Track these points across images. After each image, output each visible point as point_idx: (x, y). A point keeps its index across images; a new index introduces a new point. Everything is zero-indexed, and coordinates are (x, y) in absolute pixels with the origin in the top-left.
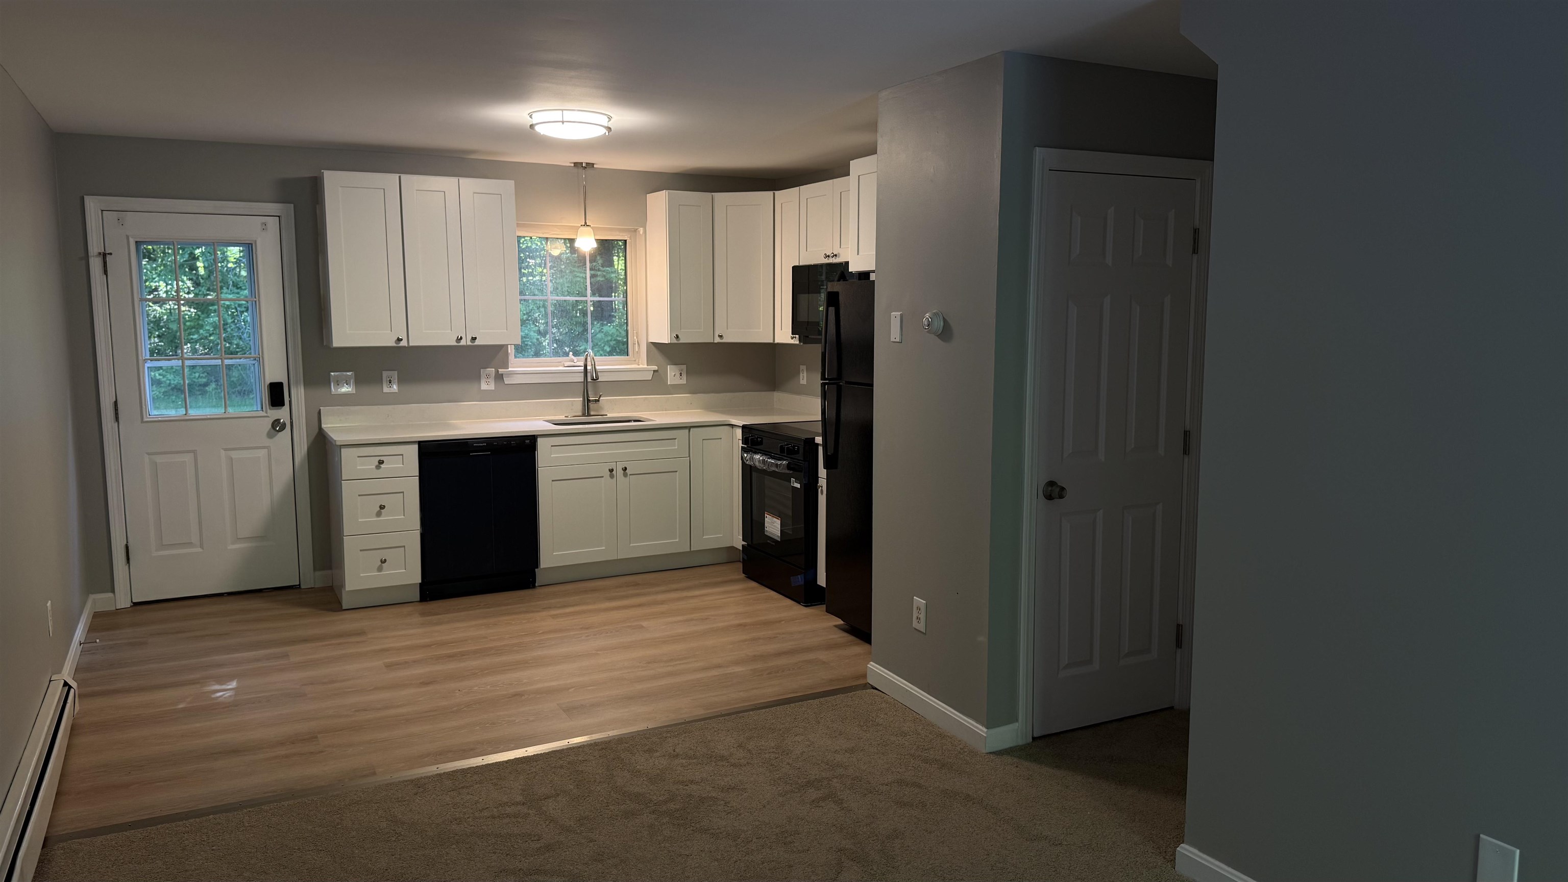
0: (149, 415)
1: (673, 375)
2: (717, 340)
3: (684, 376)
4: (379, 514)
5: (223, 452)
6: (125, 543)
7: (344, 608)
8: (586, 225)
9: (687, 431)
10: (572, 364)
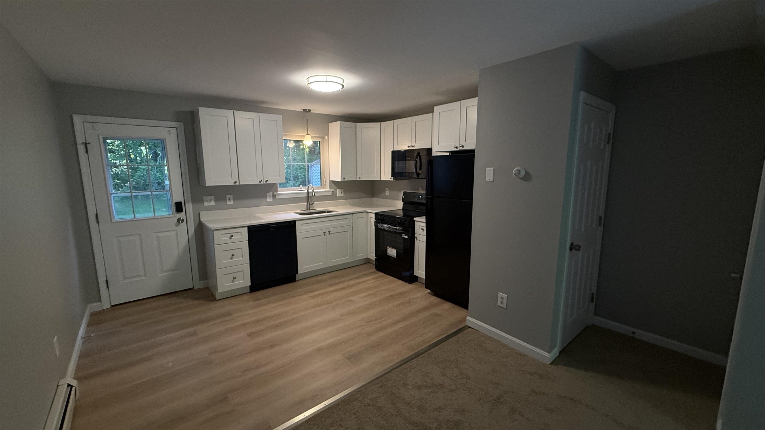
0: (115, 219)
1: (339, 193)
2: (358, 179)
3: (343, 193)
4: (231, 258)
5: (154, 234)
7: (217, 299)
8: (308, 134)
9: (351, 215)
10: (301, 189)
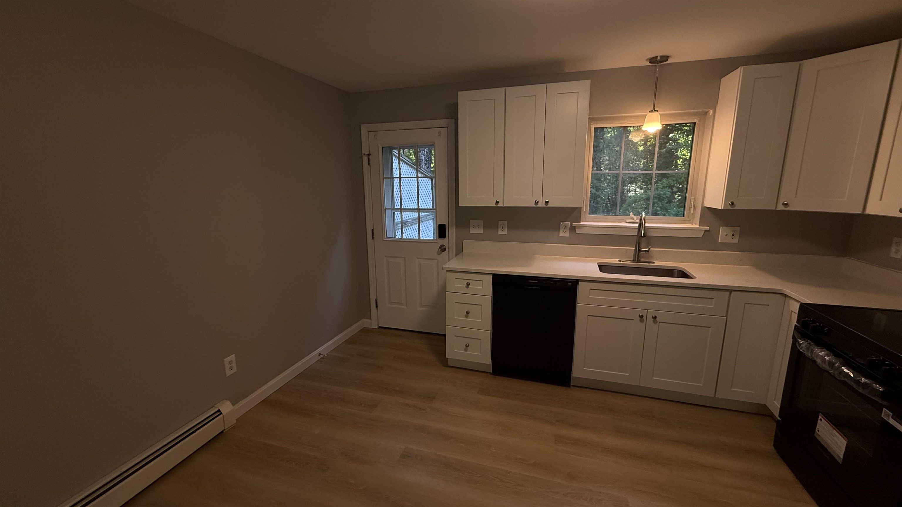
0: (387, 237)
1: (725, 235)
2: (781, 207)
3: (737, 236)
4: (466, 316)
5: (417, 259)
6: (375, 298)
7: (449, 365)
8: (654, 110)
10: (632, 221)
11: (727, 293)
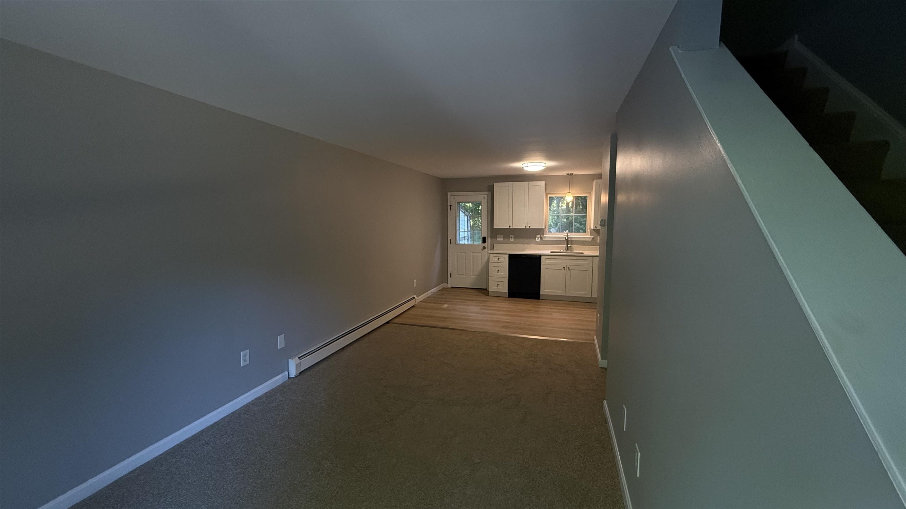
0: (457, 244)
4: (498, 272)
5: (472, 253)
6: (450, 272)
7: (490, 295)
8: (569, 192)
11: (592, 258)
